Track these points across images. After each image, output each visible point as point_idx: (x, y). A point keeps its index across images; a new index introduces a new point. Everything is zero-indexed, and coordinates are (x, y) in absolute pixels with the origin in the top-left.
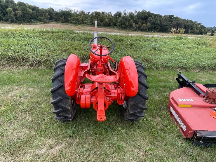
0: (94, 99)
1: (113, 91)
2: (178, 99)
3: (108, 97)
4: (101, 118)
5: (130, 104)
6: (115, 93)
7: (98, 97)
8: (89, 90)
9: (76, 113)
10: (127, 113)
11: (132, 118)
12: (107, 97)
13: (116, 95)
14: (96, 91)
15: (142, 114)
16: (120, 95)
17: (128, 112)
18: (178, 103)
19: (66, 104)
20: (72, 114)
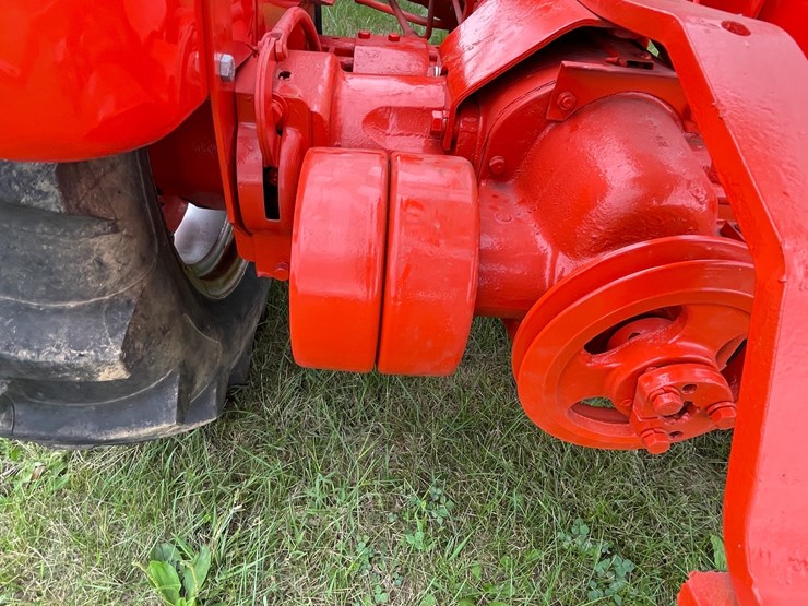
19: (39, 299)
20: (190, 390)
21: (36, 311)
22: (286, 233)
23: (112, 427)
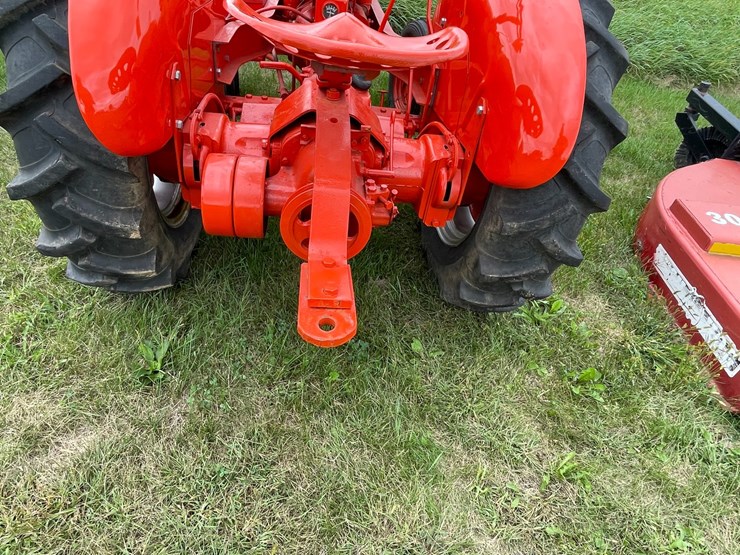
0: (284, 187)
1: (400, 146)
2: (709, 214)
3: (373, 177)
4: (327, 325)
5: (490, 228)
6: (409, 158)
7: (313, 172)
8: (263, 130)
9: (194, 253)
10: (465, 275)
11: (488, 300)
12: (365, 177)
13: (416, 173)
14: (299, 137)
15: (542, 286)
16: (444, 171)
17: (470, 267)
18: (712, 234)
19: (112, 204)
20: (160, 261)
21: (111, 209)
22: (199, 187)
23: (128, 269)
